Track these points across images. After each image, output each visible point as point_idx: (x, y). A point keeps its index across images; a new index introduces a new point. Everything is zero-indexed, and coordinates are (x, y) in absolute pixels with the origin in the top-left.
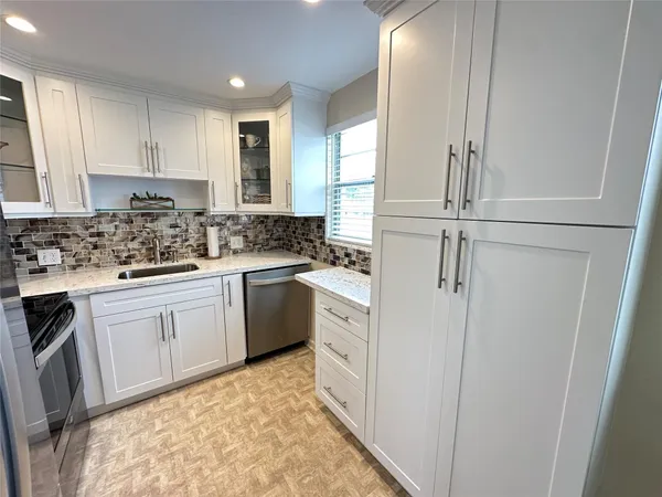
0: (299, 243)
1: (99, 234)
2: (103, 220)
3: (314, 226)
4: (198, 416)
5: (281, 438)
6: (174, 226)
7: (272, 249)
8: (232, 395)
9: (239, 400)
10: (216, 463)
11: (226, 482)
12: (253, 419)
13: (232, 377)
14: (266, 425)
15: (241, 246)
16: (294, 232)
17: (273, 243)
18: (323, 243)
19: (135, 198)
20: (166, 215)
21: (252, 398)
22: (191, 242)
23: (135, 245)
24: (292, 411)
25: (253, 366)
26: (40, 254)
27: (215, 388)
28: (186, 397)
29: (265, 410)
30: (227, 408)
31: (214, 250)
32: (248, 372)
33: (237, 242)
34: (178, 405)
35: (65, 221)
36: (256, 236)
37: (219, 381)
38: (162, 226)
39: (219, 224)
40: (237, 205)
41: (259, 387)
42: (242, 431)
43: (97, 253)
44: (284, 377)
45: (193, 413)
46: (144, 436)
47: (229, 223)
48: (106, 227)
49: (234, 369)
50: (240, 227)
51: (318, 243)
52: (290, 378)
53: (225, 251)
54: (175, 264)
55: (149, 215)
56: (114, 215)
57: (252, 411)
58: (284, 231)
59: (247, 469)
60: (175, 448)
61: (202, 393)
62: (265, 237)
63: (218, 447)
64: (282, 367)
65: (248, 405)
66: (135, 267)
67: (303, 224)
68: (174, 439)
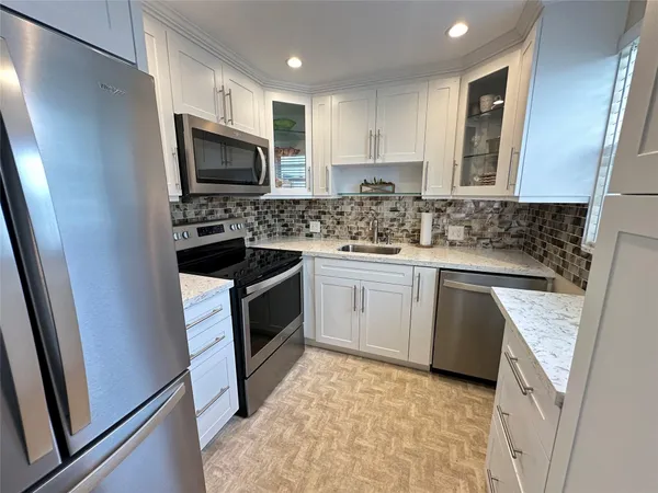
0: (544, 245)
1: (342, 213)
2: (345, 202)
3: (568, 219)
4: (361, 391)
5: (412, 480)
6: (394, 210)
7: (506, 247)
8: (397, 394)
9: (399, 404)
10: (344, 444)
11: (340, 470)
12: (399, 434)
13: (410, 376)
14: (407, 452)
15: (461, 238)
16: (541, 228)
17: (508, 240)
18: (577, 250)
19: (366, 184)
20: (387, 199)
21: (413, 411)
22: (407, 227)
23: (362, 224)
24: (445, 462)
25: (437, 378)
26: (312, 224)
27: (389, 376)
28: (364, 369)
29: (416, 434)
30: (386, 402)
31: (426, 238)
32: (427, 381)
33: (456, 233)
34: (354, 371)
35: (324, 202)
36: (484, 229)
37: (396, 373)
38: (384, 210)
39: (438, 210)
40: (453, 187)
41: (427, 405)
42: (382, 437)
43: (339, 227)
44: (464, 413)
45: (359, 386)
46: (323, 379)
47: (449, 210)
48: (347, 209)
49: (417, 370)
50: (463, 215)
51: (569, 250)
52: (470, 421)
53: (441, 241)
54: (388, 246)
55: (376, 198)
56: (352, 199)
57: (404, 424)
58: (529, 225)
59: (361, 478)
60: (330, 405)
61: (376, 374)
62: (499, 230)
63: (356, 433)
64: (470, 401)
65: (404, 415)
66: (359, 243)
67: (554, 217)
68: (335, 398)
